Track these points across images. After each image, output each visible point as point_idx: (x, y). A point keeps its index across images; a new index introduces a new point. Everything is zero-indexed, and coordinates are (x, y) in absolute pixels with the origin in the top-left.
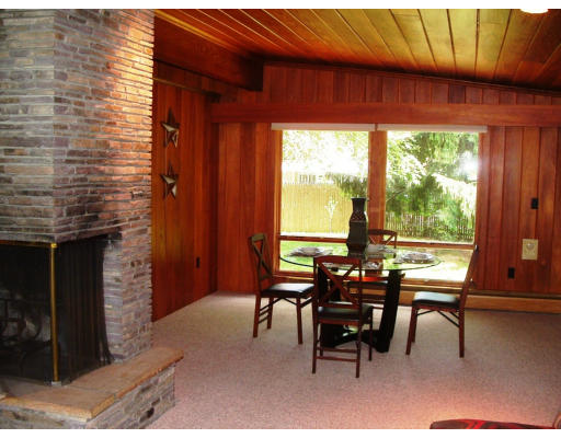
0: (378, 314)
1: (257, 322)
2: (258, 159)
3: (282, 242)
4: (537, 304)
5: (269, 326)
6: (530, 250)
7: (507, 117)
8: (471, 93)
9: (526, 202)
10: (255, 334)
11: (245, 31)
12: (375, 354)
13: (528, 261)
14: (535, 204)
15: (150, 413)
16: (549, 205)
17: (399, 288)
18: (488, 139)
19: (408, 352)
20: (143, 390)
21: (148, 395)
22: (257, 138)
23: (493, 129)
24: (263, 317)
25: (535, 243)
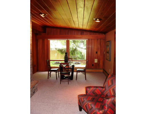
0: (71, 73)
1: (48, 76)
2: (45, 46)
3: (50, 61)
4: (97, 70)
5: (50, 77)
6: (96, 61)
7: (91, 37)
8: (85, 33)
9: (95, 53)
10: (48, 78)
11: (45, 22)
12: (71, 80)
13: (96, 63)
14: (97, 53)
15: (34, 92)
16: (99, 53)
17: (74, 69)
18: (88, 41)
19: (76, 80)
20: (33, 88)
21: (34, 89)
22: (45, 42)
23: (89, 39)
24: (49, 75)
25: (97, 59)
